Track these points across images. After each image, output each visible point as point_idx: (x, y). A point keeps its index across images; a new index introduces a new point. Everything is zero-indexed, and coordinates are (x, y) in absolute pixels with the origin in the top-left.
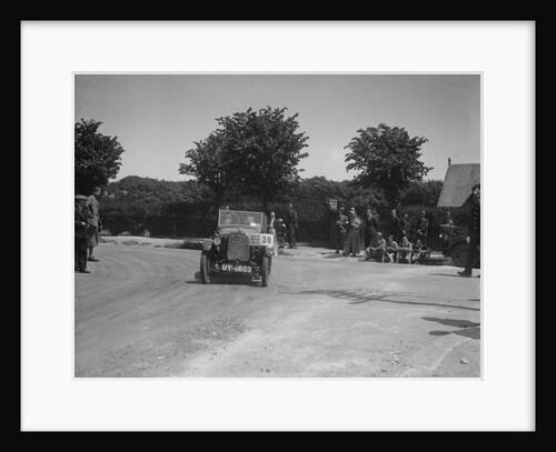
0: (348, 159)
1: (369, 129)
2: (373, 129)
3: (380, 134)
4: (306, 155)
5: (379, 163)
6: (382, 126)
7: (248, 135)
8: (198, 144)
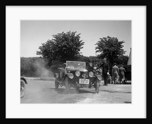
0: (96, 49)
1: (104, 38)
2: (105, 38)
3: (107, 40)
4: (82, 48)
5: (108, 50)
6: (108, 37)
7: (63, 41)
8: (43, 44)
